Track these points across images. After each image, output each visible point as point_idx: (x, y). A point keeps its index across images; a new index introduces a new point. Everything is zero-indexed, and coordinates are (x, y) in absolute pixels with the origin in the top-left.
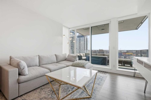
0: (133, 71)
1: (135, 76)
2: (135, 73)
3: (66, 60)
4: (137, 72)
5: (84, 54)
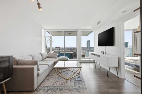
3: (47, 57)
5: (54, 51)
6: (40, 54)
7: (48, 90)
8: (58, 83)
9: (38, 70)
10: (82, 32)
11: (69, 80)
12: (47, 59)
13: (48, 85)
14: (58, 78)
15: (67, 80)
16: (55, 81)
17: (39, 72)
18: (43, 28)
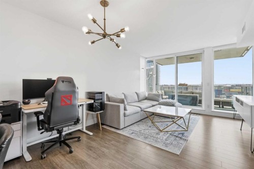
0: (233, 112)
1: (235, 118)
2: (235, 115)
3: (146, 99)
4: (237, 113)
5: (163, 91)
6: (136, 93)
7: (132, 133)
8: (147, 131)
9: (125, 109)
10: (215, 51)
11: (163, 133)
12: (146, 101)
13: (135, 129)
14: (150, 126)
15: (160, 130)
16: (144, 128)
17: (126, 112)
18: (143, 57)
